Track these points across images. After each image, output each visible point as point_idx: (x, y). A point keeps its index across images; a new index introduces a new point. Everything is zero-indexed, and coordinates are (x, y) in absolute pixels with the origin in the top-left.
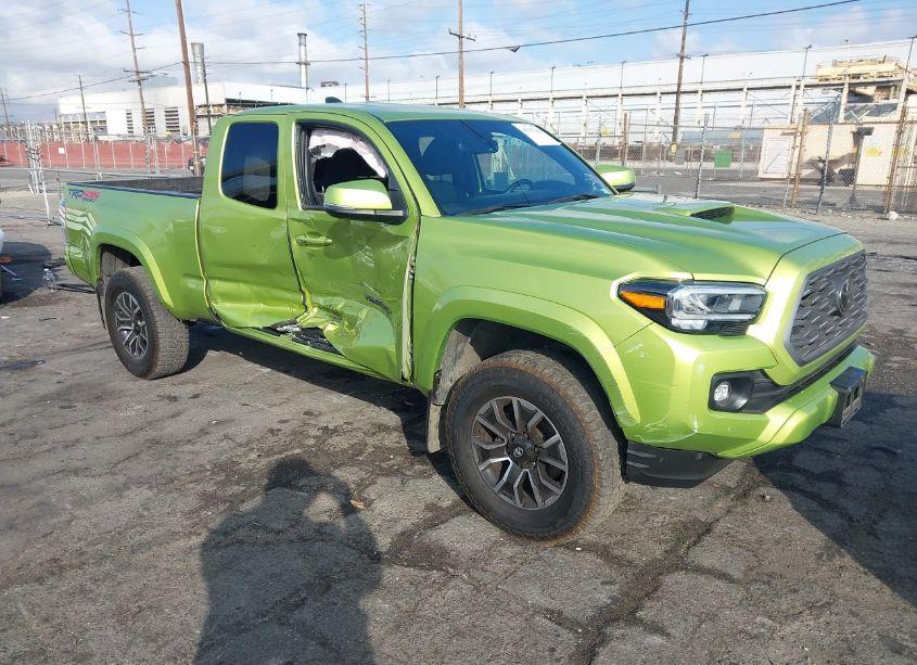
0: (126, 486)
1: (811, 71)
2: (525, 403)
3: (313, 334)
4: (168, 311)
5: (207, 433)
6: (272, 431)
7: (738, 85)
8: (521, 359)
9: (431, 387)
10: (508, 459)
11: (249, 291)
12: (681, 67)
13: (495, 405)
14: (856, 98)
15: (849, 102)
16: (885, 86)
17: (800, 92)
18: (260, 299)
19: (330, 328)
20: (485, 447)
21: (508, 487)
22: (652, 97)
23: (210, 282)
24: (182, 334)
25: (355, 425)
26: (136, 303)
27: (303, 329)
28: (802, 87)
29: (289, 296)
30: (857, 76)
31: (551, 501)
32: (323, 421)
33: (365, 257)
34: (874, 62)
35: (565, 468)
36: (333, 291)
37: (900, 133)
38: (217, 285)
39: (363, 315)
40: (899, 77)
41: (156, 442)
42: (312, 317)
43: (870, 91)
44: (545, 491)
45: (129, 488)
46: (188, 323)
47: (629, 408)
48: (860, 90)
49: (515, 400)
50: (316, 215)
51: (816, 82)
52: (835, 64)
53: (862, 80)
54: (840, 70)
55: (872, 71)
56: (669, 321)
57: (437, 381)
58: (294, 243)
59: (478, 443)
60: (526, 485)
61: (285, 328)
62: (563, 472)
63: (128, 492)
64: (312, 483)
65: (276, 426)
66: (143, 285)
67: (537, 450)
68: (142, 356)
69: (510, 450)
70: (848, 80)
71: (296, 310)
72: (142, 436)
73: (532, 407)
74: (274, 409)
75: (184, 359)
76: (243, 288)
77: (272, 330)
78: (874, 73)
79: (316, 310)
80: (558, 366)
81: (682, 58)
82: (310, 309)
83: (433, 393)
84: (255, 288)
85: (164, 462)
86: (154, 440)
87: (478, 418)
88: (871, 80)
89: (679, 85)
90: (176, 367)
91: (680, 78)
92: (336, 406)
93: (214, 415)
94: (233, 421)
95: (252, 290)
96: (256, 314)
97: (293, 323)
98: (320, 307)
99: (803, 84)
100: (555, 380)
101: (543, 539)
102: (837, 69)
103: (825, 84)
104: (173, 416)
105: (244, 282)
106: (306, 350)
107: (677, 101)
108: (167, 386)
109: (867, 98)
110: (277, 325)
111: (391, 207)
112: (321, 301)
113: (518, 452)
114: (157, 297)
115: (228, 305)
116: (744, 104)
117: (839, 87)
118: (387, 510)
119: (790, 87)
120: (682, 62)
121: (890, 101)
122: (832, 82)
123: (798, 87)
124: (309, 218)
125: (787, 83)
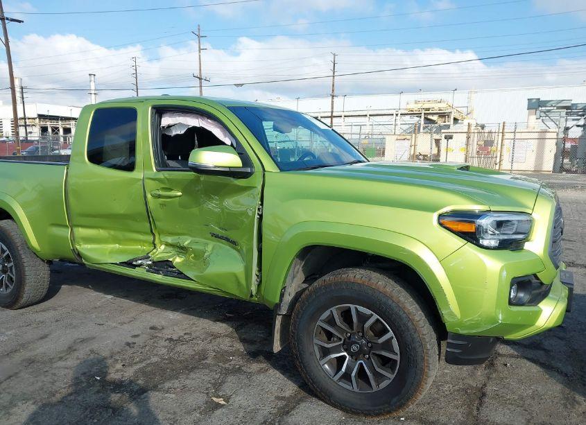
0: (12, 404)
1: (403, 106)
2: (361, 309)
3: (163, 266)
4: (35, 253)
5: (75, 350)
6: (128, 344)
7: (364, 113)
8: (358, 275)
9: (277, 301)
10: (345, 354)
11: (107, 235)
12: (333, 102)
13: (335, 311)
14: (428, 122)
15: (425, 124)
16: (443, 115)
17: (398, 118)
18: (116, 240)
19: (178, 260)
20: (326, 345)
21: (347, 377)
23: (75, 229)
24: (44, 271)
25: (194, 335)
26: (5, 248)
27: (153, 262)
28: (399, 115)
29: (141, 237)
30: (428, 109)
31: (384, 384)
32: (167, 333)
33: (212, 205)
34: (436, 101)
35: (398, 358)
36: (179, 232)
37: (468, 138)
38: (81, 232)
39: (209, 248)
40: (449, 111)
41: (31, 361)
42: (161, 252)
43: (435, 118)
44: (379, 377)
45: (15, 406)
46: (50, 262)
47: (452, 308)
48: (430, 117)
49: (352, 307)
50: (169, 175)
51: (406, 112)
52: (416, 102)
53: (430, 111)
54: (419, 106)
55: (436, 107)
56: (478, 241)
57: (282, 295)
58: (149, 196)
59: (320, 343)
60: (361, 372)
61: (140, 262)
62: (396, 361)
63: (15, 409)
64: (176, 385)
65: (131, 340)
66: (12, 234)
67: (370, 345)
68: (9, 291)
69: (347, 346)
70: (423, 112)
71: (147, 248)
72: (18, 357)
73: (368, 312)
74: (125, 326)
75: (45, 291)
76: (102, 233)
77: (129, 264)
78: (436, 108)
79: (163, 247)
80: (387, 279)
81: (333, 96)
82: (158, 247)
83: (278, 306)
84: (112, 232)
85: (43, 378)
86: (30, 360)
87: (319, 323)
88: (435, 112)
89: (332, 112)
90: (39, 297)
91: (332, 108)
92: (173, 321)
93: (77, 334)
94: (94, 338)
95: (109, 234)
96: (112, 252)
97: (147, 258)
98: (167, 244)
99: (400, 112)
100: (388, 290)
101: (378, 415)
102: (416, 105)
103: (412, 114)
104: (42, 338)
105: (102, 228)
106: (158, 278)
107: (331, 122)
108: (31, 314)
109: (433, 122)
110: (133, 260)
111: (241, 165)
112: (170, 240)
113: (354, 348)
114: (26, 243)
115: (89, 246)
116: (368, 123)
117: (419, 115)
118: (245, 403)
119: (392, 115)
120: (333, 99)
121: (447, 123)
122: (415, 112)
123: (397, 115)
124: (162, 177)
125: (390, 112)
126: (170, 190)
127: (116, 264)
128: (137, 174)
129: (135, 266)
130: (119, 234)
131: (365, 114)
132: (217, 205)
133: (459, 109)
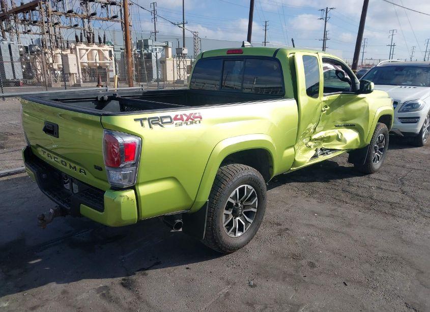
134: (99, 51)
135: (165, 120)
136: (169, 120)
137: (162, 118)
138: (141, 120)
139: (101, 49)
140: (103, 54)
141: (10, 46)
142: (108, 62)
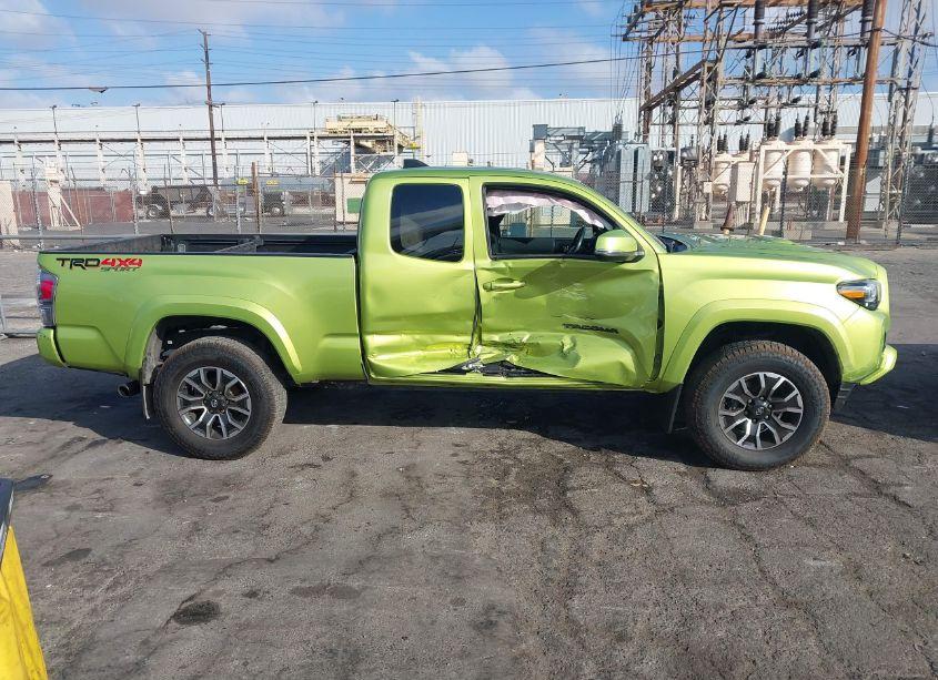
1: (320, 124)
7: (258, 135)
9: (681, 381)
12: (211, 115)
14: (361, 150)
15: (356, 153)
16: (383, 140)
17: (315, 143)
22: (174, 143)
23: (368, 338)
27: (486, 365)
28: (316, 138)
30: (360, 131)
34: (369, 118)
38: (378, 340)
40: (390, 133)
43: (369, 144)
48: (363, 143)
50: (513, 263)
51: (327, 134)
52: (340, 119)
53: (363, 134)
54: (345, 124)
55: (371, 126)
58: (482, 291)
61: (470, 366)
70: (353, 134)
77: (457, 370)
78: (372, 129)
79: (480, 348)
81: (211, 106)
82: (475, 348)
84: (417, 337)
88: (370, 134)
89: (212, 131)
91: (212, 124)
95: (413, 339)
96: (420, 360)
97: (476, 361)
99: (316, 134)
102: (341, 123)
103: (334, 136)
109: (368, 150)
110: (459, 365)
112: (497, 338)
113: (759, 411)
115: (388, 357)
116: (265, 151)
117: (346, 139)
119: (305, 138)
120: (210, 110)
121: (389, 153)
122: (340, 135)
123: (312, 138)
124: (504, 266)
125: (302, 133)
126: (511, 281)
127: (435, 373)
128: (466, 264)
129: (464, 372)
130: (426, 338)
131: (260, 136)
132: (579, 292)
133: (402, 131)
134: (814, 154)
135: (90, 263)
136: (95, 263)
137: (88, 260)
138: (63, 260)
139: (819, 148)
140: (823, 159)
141: (636, 153)
142: (833, 176)
